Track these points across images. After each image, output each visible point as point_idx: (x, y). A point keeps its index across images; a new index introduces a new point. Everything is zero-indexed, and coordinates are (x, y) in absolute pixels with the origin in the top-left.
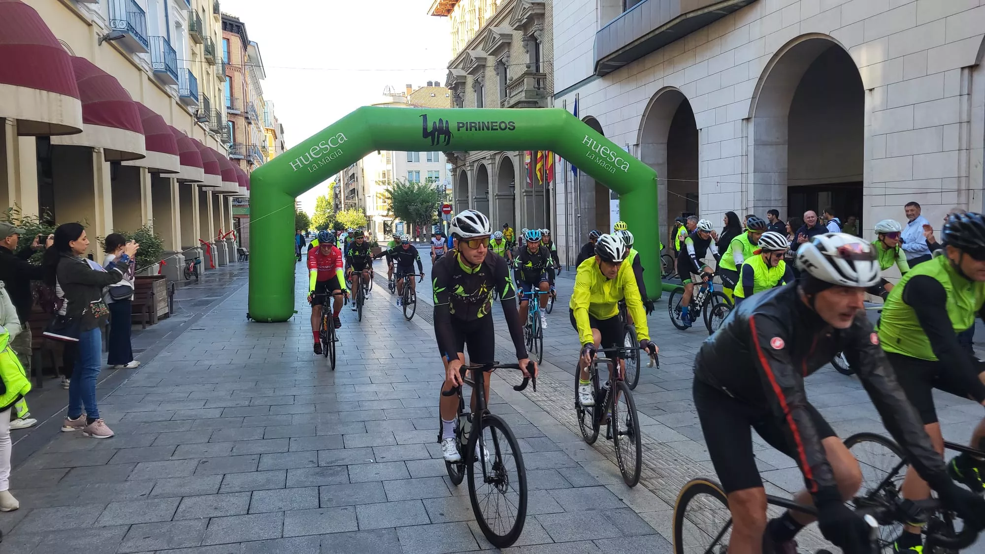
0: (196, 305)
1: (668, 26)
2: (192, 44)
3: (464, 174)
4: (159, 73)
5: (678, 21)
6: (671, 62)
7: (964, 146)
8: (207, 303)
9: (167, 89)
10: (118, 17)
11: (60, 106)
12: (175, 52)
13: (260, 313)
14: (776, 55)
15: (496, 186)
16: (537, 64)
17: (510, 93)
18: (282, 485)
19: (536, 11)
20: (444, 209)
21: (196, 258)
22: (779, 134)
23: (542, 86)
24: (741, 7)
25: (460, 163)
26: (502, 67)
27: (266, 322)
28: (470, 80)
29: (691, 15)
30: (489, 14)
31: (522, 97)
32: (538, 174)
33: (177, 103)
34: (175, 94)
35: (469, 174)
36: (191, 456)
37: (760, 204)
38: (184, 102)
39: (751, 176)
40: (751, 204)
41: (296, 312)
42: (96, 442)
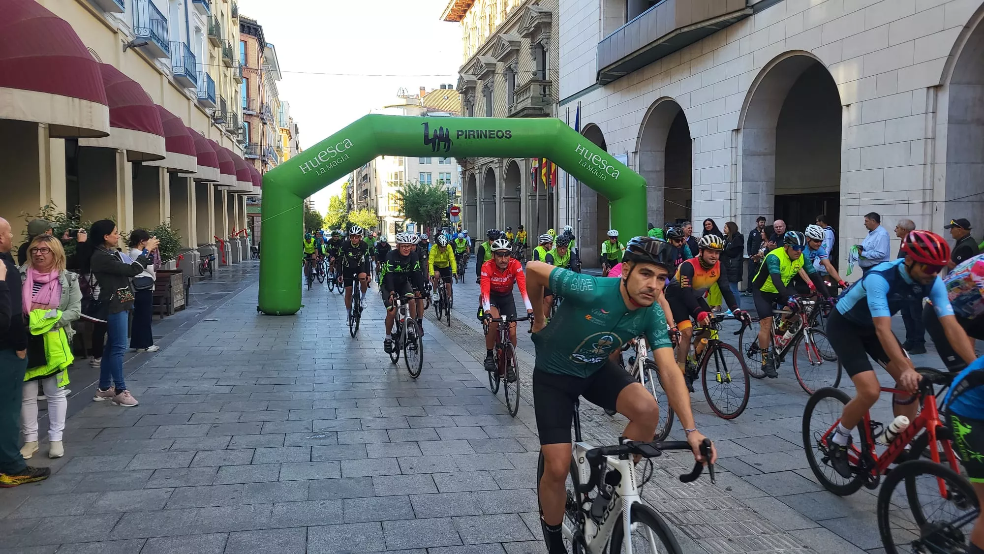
0: (209, 299)
1: (664, 39)
2: (211, 47)
3: (473, 177)
4: (180, 78)
5: (673, 35)
6: (668, 73)
7: (929, 161)
8: (220, 297)
9: (186, 91)
10: (141, 25)
11: (91, 112)
12: (194, 57)
13: (268, 306)
14: (764, 70)
15: (504, 189)
16: (543, 71)
17: (517, 100)
18: (281, 444)
19: (542, 20)
20: (453, 211)
21: (210, 255)
22: (768, 145)
23: (547, 93)
24: (732, 23)
25: (469, 166)
26: (510, 73)
27: (276, 315)
28: (480, 85)
29: (686, 30)
30: (499, 21)
31: (528, 103)
32: (544, 179)
33: (195, 105)
34: (194, 97)
35: (477, 177)
36: (204, 422)
37: (748, 211)
38: (202, 104)
39: (740, 184)
40: (739, 212)
41: (303, 306)
42: (123, 409)
